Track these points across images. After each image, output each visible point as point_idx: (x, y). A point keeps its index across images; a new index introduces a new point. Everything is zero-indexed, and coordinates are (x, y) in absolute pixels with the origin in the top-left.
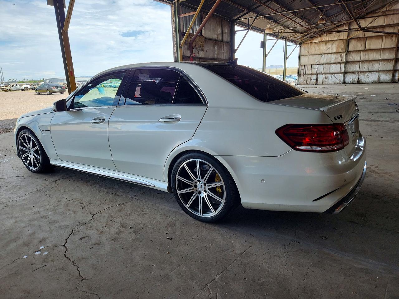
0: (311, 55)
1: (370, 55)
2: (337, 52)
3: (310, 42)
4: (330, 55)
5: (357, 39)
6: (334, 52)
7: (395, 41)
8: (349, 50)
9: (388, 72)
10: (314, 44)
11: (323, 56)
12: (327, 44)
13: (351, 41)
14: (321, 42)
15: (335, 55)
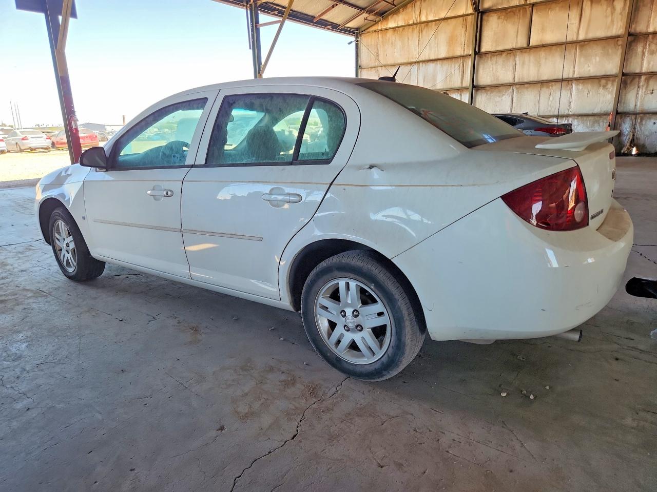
0: (385, 66)
1: (543, 61)
2: (451, 55)
3: (380, 28)
4: (431, 66)
5: (504, 14)
6: (443, 55)
7: (621, 14)
8: (483, 50)
9: (597, 118)
10: (390, 33)
11: (414, 68)
12: (424, 32)
13: (488, 21)
14: (409, 25)
15: (446, 65)
